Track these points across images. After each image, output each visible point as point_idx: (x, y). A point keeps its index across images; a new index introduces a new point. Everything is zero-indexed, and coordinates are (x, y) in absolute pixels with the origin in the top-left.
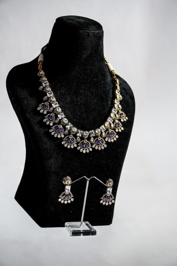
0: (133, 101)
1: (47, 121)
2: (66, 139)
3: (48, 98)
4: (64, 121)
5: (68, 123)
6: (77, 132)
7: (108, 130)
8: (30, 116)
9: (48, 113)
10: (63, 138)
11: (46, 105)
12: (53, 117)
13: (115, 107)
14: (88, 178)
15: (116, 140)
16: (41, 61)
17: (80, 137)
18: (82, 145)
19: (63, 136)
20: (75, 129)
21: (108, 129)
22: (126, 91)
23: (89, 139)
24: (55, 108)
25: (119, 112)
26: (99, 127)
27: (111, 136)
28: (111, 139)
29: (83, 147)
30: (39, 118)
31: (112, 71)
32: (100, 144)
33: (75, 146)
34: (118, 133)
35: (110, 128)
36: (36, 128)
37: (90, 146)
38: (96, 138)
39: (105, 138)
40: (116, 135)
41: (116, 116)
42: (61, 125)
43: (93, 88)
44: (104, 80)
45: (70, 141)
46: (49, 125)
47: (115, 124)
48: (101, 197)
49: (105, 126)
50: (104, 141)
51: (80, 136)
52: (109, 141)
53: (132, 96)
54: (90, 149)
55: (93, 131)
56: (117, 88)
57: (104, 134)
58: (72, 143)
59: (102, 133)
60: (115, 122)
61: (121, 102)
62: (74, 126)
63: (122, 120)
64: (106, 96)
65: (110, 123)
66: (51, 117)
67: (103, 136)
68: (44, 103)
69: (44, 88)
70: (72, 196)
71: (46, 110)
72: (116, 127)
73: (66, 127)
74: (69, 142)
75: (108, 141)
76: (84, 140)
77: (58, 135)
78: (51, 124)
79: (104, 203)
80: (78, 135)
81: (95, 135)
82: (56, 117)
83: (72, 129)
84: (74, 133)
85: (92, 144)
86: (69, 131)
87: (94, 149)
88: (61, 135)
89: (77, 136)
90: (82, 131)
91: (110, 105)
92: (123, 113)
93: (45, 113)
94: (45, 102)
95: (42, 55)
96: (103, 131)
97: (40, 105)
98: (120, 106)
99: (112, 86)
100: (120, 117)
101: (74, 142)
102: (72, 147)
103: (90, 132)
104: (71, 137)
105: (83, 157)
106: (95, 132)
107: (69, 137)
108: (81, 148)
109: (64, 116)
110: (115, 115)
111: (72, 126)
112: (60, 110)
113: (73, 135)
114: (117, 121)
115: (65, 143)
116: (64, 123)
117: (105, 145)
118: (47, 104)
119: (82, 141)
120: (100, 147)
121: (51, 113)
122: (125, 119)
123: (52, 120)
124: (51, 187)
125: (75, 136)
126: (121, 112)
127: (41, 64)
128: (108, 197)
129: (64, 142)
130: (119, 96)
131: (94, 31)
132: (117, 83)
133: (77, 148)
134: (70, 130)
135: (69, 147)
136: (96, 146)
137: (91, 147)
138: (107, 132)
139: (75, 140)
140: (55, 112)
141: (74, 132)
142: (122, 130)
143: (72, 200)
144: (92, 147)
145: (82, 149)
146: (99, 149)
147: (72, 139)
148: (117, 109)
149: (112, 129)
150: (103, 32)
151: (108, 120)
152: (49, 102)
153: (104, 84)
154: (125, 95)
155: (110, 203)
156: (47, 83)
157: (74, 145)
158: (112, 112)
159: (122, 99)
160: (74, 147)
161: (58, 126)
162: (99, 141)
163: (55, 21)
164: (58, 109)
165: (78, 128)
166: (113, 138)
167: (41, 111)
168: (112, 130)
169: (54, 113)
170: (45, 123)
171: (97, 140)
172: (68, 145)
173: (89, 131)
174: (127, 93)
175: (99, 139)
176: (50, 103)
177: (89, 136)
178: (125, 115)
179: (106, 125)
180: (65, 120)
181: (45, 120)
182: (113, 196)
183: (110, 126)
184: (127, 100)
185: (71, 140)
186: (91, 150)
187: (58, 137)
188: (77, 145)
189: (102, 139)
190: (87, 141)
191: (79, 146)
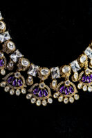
2: (9, 77)
4: (8, 46)
6: (30, 68)
7: (84, 70)
10: (4, 76)
17: (33, 77)
18: (36, 92)
19: (4, 72)
20: (26, 63)
21: (84, 67)
23: (48, 81)
26: (68, 64)
27: (88, 81)
28: (88, 86)
29: (37, 95)
32: (68, 92)
33: (24, 91)
35: (89, 67)
37: (50, 94)
38: (62, 83)
39: (76, 84)
45: (15, 82)
49: (79, 63)
50: (75, 88)
51: (34, 75)
52: (85, 90)
54: (48, 100)
55: (57, 68)
57: (76, 76)
58: (18, 86)
59: (72, 73)
62: (26, 57)
65: (88, 58)
67: (74, 79)
73: (11, 57)
74: (13, 83)
75: (82, 89)
76: (39, 83)
80: (30, 73)
81: (60, 75)
83: (20, 62)
84: (24, 70)
85: (53, 92)
86: (15, 64)
87: (55, 100)
88: (0, 71)
89: (28, 75)
90: (37, 67)
96: (75, 71)
101: (21, 85)
102: (18, 93)
103: (52, 69)
104: (18, 75)
106: (61, 71)
107: (14, 75)
108: (32, 97)
109: (8, 38)
111: (21, 56)
112: (3, 27)
113: (21, 72)
115: (6, 85)
116: (7, 49)
117: (76, 95)
119: (36, 84)
120: (66, 99)
125: (25, 74)
129: (4, 83)
133: (25, 95)
134: (17, 62)
135: (11, 93)
136: (59, 96)
137: (50, 97)
138: (82, 73)
139: (24, 82)
141: (23, 67)
144: (52, 97)
145: (34, 99)
146: (65, 102)
147: (18, 79)
151: (86, 52)
157: (20, 90)
160: (21, 94)
162: (66, 87)
165: (31, 62)
171: (63, 85)
172: (10, 89)
173: (49, 68)
175: (66, 84)
177: (50, 76)
179: (81, 60)
180: (10, 45)
183: (88, 63)
185: (16, 80)
186: (50, 101)
188: (27, 91)
189: (72, 84)
190: (45, 86)
191: (29, 93)
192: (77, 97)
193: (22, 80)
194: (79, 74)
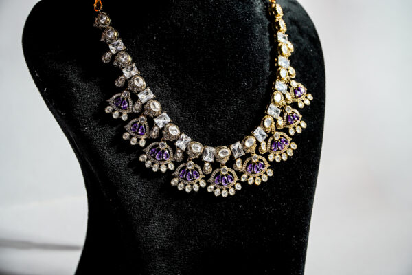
1: (131, 137)
2: (180, 171)
3: (127, 81)
4: (170, 131)
5: (180, 134)
6: (203, 153)
7: (272, 136)
8: (90, 128)
9: (132, 116)
10: (174, 171)
11: (123, 99)
12: (145, 126)
13: (281, 77)
17: (211, 163)
18: (218, 181)
19: (173, 165)
20: (197, 148)
22: (299, 27)
23: (231, 163)
24: (146, 103)
25: (291, 86)
26: (251, 134)
27: (280, 148)
28: (281, 155)
29: (221, 185)
30: (111, 132)
32: (258, 170)
33: (203, 184)
35: (277, 130)
36: (109, 155)
37: (236, 179)
38: (248, 159)
39: (266, 155)
40: (291, 142)
41: (285, 98)
42: (163, 140)
45: (190, 176)
47: (285, 117)
49: (264, 128)
50: (266, 162)
51: (212, 160)
52: (278, 160)
53: (314, 36)
54: (236, 186)
55: (238, 144)
56: (279, 27)
57: (264, 148)
58: (194, 179)
59: (258, 144)
60: (285, 111)
61: (293, 59)
63: (301, 105)
65: (274, 119)
66: (140, 125)
67: (262, 151)
68: (119, 94)
69: (114, 56)
71: (126, 110)
72: (288, 124)
73: (177, 144)
74: (188, 178)
76: (220, 168)
77: (160, 165)
78: (142, 144)
80: (205, 159)
81: (245, 151)
82: (151, 124)
83: (191, 148)
84: (197, 156)
85: (239, 174)
86: (185, 153)
87: (245, 184)
88: (167, 165)
89: (204, 162)
90: (214, 149)
92: (300, 85)
93: (124, 117)
94: (121, 92)
96: (261, 140)
97: (111, 100)
98: (292, 70)
100: (296, 98)
101: (197, 176)
102: (196, 188)
103: (233, 147)
104: (191, 165)
105: (223, 206)
106: (244, 146)
107: (186, 167)
108: (215, 188)
109: (168, 120)
110: (284, 95)
111: (190, 140)
112: (157, 107)
113: (194, 160)
114: (289, 110)
115: (179, 182)
116: (170, 136)
117: (269, 171)
118: (125, 95)
119: (217, 170)
120: (257, 179)
121: (137, 116)
122: (306, 100)
123: (142, 134)
125: (199, 161)
126: (294, 84)
129: (176, 180)
130: (287, 47)
132: (277, 14)
133: (206, 188)
134: (187, 149)
135: (188, 190)
136: (249, 177)
137: (237, 182)
138: (270, 140)
139: (201, 172)
140: (146, 113)
141: (195, 154)
142: (302, 129)
144: (239, 182)
145: (218, 190)
146: (257, 183)
147: (192, 171)
148: (285, 79)
149: (280, 131)
151: (269, 111)
152: (130, 91)
154: (299, 37)
156: (119, 43)
157: (198, 183)
158: (275, 91)
160: (200, 188)
161: (158, 146)
162: (255, 164)
164: (154, 105)
166: (286, 152)
167: (116, 115)
168: (282, 134)
169: (144, 115)
171: (250, 162)
174: (301, 32)
175: (254, 161)
176: (132, 92)
177: (232, 157)
179: (266, 125)
180: (172, 130)
181: (126, 136)
183: (275, 125)
184: (305, 49)
185: (191, 173)
186: (239, 187)
187: (162, 170)
188: (206, 182)
189: (260, 157)
190: (228, 170)
191: (210, 184)
192: (270, 173)
193: (197, 170)
194: (267, 143)
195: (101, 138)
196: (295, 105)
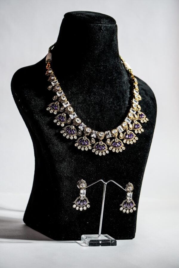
0: (153, 102)
1: (57, 122)
2: (79, 140)
3: (58, 98)
4: (76, 121)
5: (81, 123)
6: (92, 133)
7: (126, 131)
8: (38, 117)
9: (58, 113)
10: (77, 140)
11: (56, 105)
12: (64, 118)
13: (133, 107)
14: (105, 182)
15: (136, 142)
16: (49, 59)
17: (95, 138)
18: (98, 147)
19: (76, 137)
20: (88, 130)
22: (146, 92)
23: (105, 140)
24: (66, 108)
25: (138, 113)
26: (115, 128)
28: (130, 141)
29: (99, 149)
30: (48, 119)
31: (129, 70)
32: (118, 145)
33: (90, 148)
34: (138, 135)
35: (129, 129)
37: (106, 148)
38: (113, 140)
39: (122, 140)
40: (135, 136)
41: (134, 117)
42: (73, 125)
43: (107, 87)
44: (120, 78)
46: (60, 126)
47: (133, 124)
48: (121, 203)
49: (123, 127)
50: (122, 143)
52: (128, 143)
53: (153, 98)
54: (106, 152)
55: (109, 131)
56: (135, 88)
57: (121, 135)
58: (86, 145)
59: (119, 134)
60: (134, 122)
62: (88, 126)
63: (142, 121)
64: (123, 96)
65: (128, 124)
66: (62, 117)
67: (121, 137)
69: (53, 87)
70: (88, 202)
71: (56, 110)
72: (135, 128)
73: (79, 127)
74: (83, 144)
75: (126, 143)
76: (99, 142)
77: (70, 136)
78: (63, 125)
79: (124, 211)
80: (92, 136)
81: (112, 136)
82: (68, 117)
83: (86, 130)
84: (88, 134)
85: (108, 146)
86: (83, 132)
87: (111, 151)
88: (73, 137)
89: (91, 138)
90: (97, 132)
91: (128, 105)
92: (143, 114)
93: (55, 113)
94: (55, 102)
95: (50, 54)
96: (120, 132)
97: (50, 105)
98: (139, 106)
99: (130, 86)
100: (140, 118)
101: (88, 144)
102: (87, 149)
103: (106, 132)
104: (85, 138)
106: (112, 133)
107: (82, 138)
109: (76, 115)
110: (134, 115)
111: (85, 126)
112: (71, 110)
113: (87, 136)
114: (136, 123)
115: (79, 145)
116: (76, 123)
118: (57, 103)
119: (97, 143)
120: (117, 150)
121: (61, 113)
122: (145, 120)
123: (63, 121)
124: (65, 194)
125: (89, 137)
126: (140, 112)
127: (49, 63)
128: (128, 203)
129: (77, 144)
130: (138, 97)
131: (107, 25)
132: (134, 82)
133: (91, 150)
134: (84, 130)
135: (82, 149)
136: (113, 148)
139: (90, 142)
141: (87, 133)
142: (142, 132)
143: (88, 206)
144: (108, 150)
145: (97, 152)
146: (117, 152)
148: (135, 109)
149: (130, 130)
150: (116, 26)
151: (125, 120)
152: (59, 102)
153: (119, 82)
154: (145, 96)
155: (131, 210)
156: (56, 82)
157: (88, 147)
158: (130, 112)
159: (141, 99)
160: (89, 149)
161: (70, 127)
162: (116, 143)
163: (63, 17)
164: (70, 108)
165: (92, 129)
166: (132, 140)
167: (51, 111)
168: (131, 132)
169: (65, 113)
170: (56, 123)
171: (114, 142)
172: (82, 147)
173: (104, 132)
174: (147, 94)
175: (116, 141)
177: (105, 137)
178: (145, 116)
179: (123, 125)
181: (55, 121)
182: (134, 202)
183: (128, 127)
184: (148, 101)
185: (84, 141)
186: (107, 152)
188: (92, 147)
189: (120, 140)
190: (103, 143)
191: (94, 148)
192: (124, 148)
193: (88, 141)
194: (123, 134)
195: (43, 121)
196: (139, 121)
